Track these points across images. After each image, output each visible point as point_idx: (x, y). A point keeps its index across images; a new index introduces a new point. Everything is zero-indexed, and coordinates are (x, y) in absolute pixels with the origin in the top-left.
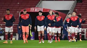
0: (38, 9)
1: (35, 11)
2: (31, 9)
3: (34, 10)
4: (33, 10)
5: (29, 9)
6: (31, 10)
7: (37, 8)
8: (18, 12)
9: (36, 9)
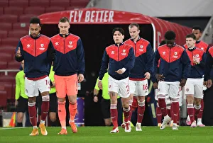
0: (95, 14)
1: (86, 21)
2: (72, 12)
3: (80, 16)
4: (77, 19)
5: (62, 13)
6: (71, 16)
7: (91, 10)
8: (23, 25)
9: (88, 12)
